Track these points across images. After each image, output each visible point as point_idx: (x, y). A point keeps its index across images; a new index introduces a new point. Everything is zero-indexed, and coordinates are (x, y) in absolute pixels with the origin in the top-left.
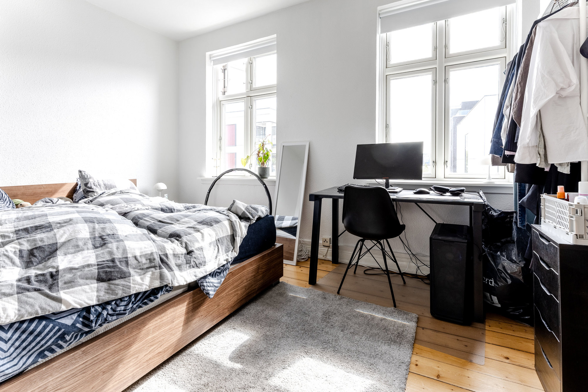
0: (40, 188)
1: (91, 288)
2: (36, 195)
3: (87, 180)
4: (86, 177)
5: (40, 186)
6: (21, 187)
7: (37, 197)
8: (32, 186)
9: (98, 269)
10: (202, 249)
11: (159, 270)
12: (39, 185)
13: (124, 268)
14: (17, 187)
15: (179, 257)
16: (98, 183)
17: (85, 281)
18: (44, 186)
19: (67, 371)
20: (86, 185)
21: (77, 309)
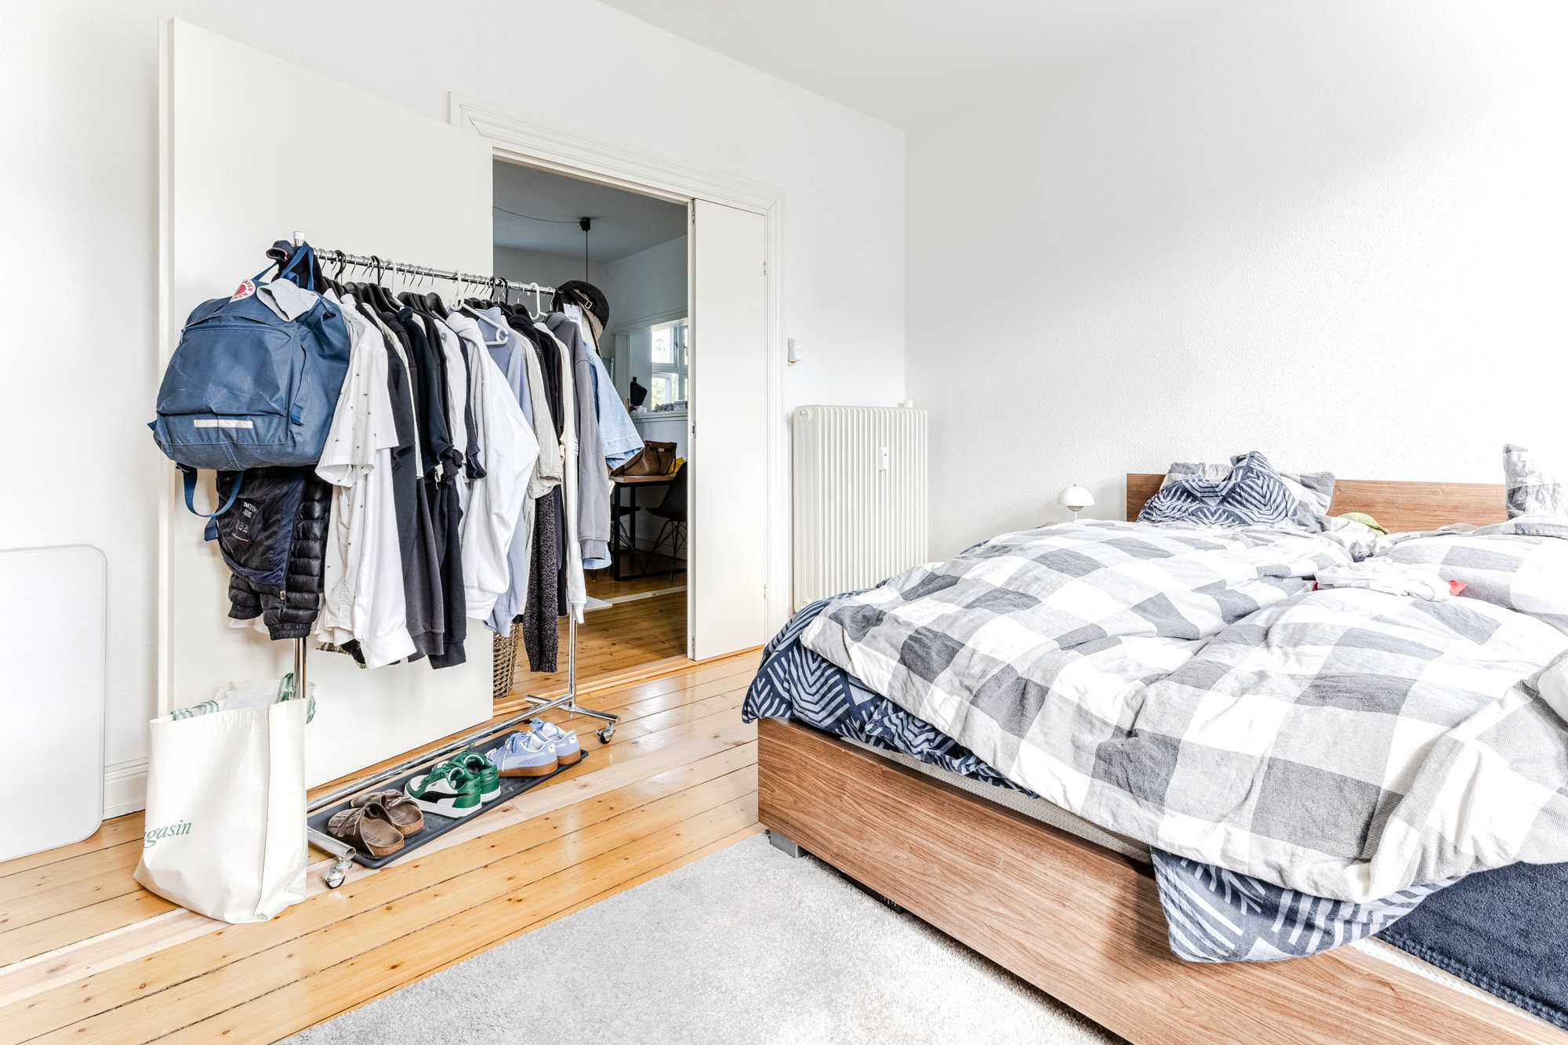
0: (1433, 493)
1: (887, 664)
2: (1422, 509)
3: (1519, 479)
4: (1519, 468)
5: (1433, 488)
6: (1383, 485)
7: (1425, 515)
8: (1411, 483)
9: (911, 638)
10: (1176, 749)
11: (969, 704)
12: (1431, 484)
13: (936, 660)
14: (1375, 482)
15: (1093, 725)
16: (1554, 491)
17: (887, 645)
18: (1444, 487)
19: (864, 783)
20: (1513, 494)
21: (863, 684)
